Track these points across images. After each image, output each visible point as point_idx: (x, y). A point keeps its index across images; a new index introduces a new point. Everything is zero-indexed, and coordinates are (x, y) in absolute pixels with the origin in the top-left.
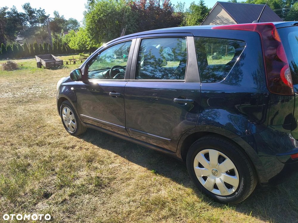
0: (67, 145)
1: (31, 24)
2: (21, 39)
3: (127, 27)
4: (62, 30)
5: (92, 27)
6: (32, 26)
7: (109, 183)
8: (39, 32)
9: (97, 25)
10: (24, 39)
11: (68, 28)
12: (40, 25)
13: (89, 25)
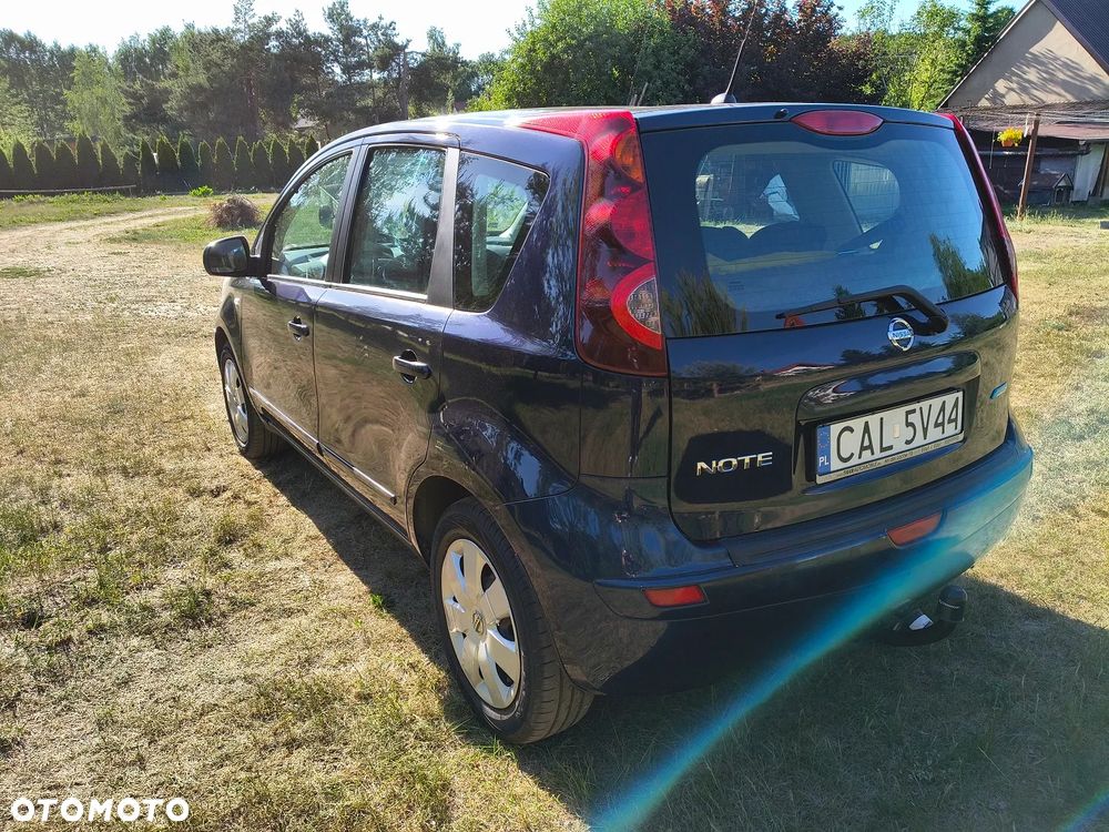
0: (205, 484)
1: (344, 73)
2: (310, 124)
3: (647, 89)
4: (450, 95)
5: (524, 89)
6: (350, 79)
7: (224, 615)
8: (369, 102)
9: (539, 81)
10: (318, 125)
11: (473, 88)
12: (376, 76)
13: (513, 81)
